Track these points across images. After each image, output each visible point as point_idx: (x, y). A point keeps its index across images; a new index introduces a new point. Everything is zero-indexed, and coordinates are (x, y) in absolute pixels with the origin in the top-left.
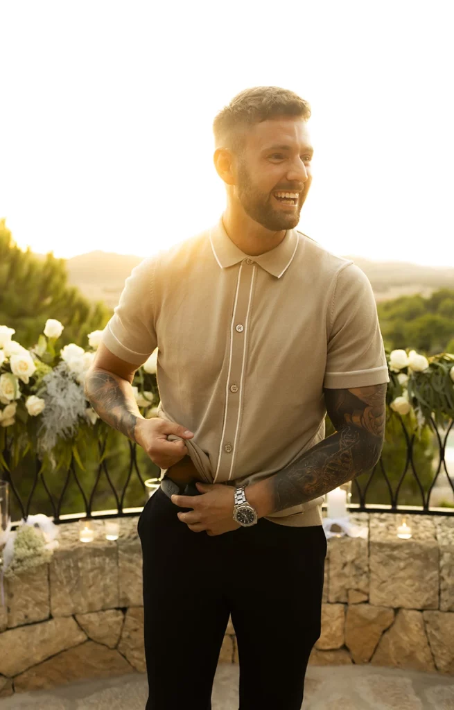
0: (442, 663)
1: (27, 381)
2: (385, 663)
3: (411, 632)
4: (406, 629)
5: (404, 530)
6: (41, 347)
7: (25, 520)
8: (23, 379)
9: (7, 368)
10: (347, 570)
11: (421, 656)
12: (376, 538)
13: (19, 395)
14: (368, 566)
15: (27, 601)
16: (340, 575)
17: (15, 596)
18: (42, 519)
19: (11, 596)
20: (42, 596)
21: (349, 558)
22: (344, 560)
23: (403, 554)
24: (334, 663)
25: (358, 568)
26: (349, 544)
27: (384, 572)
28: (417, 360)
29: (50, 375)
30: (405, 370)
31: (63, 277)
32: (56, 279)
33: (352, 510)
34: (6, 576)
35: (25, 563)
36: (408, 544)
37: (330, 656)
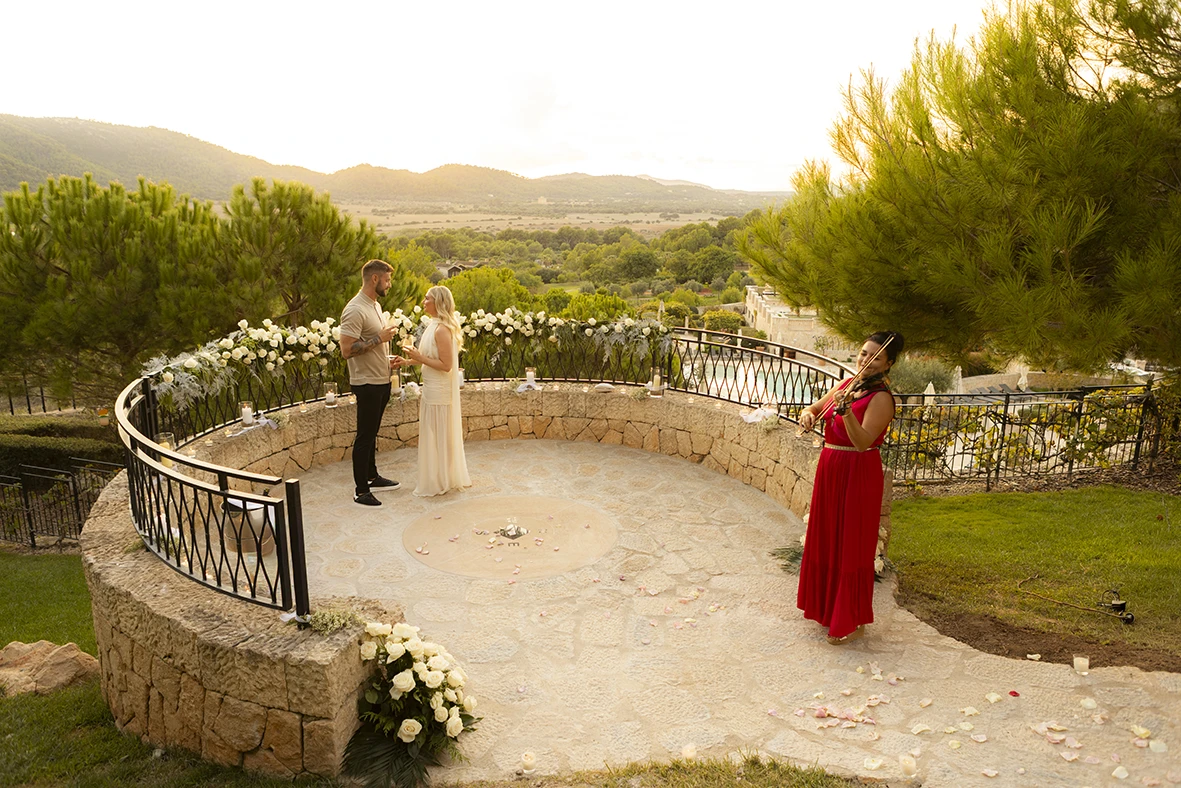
0: (569, 437)
2: (548, 438)
3: (557, 425)
4: (556, 424)
5: (556, 387)
6: (413, 316)
9: (402, 325)
10: (534, 403)
11: (561, 434)
12: (546, 390)
16: (531, 405)
18: (412, 383)
19: (404, 411)
20: (415, 412)
22: (532, 399)
23: (555, 395)
24: (529, 438)
25: (538, 402)
26: (534, 393)
27: (548, 403)
28: (560, 322)
29: (417, 327)
30: (555, 325)
33: (536, 381)
34: (403, 404)
36: (557, 392)
37: (527, 436)
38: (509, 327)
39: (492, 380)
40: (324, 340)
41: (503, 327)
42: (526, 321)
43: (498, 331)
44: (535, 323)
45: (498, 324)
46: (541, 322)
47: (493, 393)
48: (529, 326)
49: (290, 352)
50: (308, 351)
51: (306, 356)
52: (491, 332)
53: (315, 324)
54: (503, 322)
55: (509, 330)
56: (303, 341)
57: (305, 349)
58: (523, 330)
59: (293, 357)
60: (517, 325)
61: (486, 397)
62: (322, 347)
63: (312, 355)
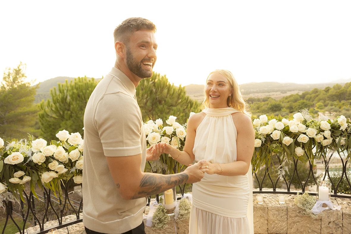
1: (183, 140)
7: (183, 195)
8: (181, 138)
10: (331, 225)
12: (347, 212)
13: (180, 145)
14: (342, 224)
15: (185, 230)
16: (327, 227)
17: (180, 229)
19: (178, 228)
21: (332, 220)
22: (329, 221)
25: (337, 225)
26: (332, 213)
31: (184, 93)
32: (182, 94)
34: (176, 221)
35: (184, 216)
38: (302, 136)
39: (274, 192)
40: (74, 154)
41: (295, 136)
42: (323, 127)
43: (288, 140)
44: (335, 129)
45: (286, 132)
46: (343, 128)
47: (278, 209)
48: (327, 133)
49: (20, 173)
50: (49, 170)
51: (46, 177)
52: (280, 142)
53: (63, 134)
54: (293, 129)
55: (303, 139)
56: (38, 159)
57: (45, 166)
58: (319, 138)
59: (27, 179)
60: (312, 132)
61: (270, 213)
62: (70, 164)
63: (55, 175)
